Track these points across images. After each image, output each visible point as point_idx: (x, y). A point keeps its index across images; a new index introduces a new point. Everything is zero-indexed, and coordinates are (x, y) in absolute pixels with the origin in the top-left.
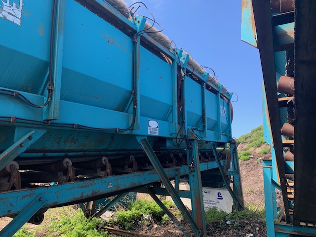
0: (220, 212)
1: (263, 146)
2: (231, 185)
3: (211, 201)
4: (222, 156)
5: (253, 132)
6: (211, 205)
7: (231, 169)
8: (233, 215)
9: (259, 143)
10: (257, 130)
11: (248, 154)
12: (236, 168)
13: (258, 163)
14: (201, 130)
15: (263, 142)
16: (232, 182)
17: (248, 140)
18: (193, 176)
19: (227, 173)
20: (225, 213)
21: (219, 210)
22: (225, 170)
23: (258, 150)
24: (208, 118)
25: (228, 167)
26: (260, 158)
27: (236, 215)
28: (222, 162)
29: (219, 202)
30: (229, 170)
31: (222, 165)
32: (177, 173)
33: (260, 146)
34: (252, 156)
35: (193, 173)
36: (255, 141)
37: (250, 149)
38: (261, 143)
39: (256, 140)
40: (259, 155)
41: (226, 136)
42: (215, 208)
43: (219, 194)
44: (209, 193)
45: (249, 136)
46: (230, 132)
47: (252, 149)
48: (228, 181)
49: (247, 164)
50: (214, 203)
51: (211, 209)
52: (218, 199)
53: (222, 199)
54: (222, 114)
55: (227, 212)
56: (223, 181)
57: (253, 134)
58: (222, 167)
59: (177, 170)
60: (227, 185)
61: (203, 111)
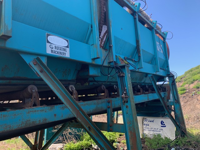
0: (164, 138)
1: (196, 83)
2: (173, 113)
3: (155, 129)
4: (162, 88)
5: (186, 73)
6: (155, 132)
7: (172, 99)
8: (177, 142)
9: (192, 80)
10: (189, 72)
11: (184, 90)
12: (176, 99)
13: (192, 95)
14: (137, 61)
15: (195, 79)
16: (173, 111)
17: (183, 79)
18: (127, 107)
19: (168, 104)
20: (169, 139)
21: (163, 137)
22: (165, 101)
23: (192, 86)
24: (143, 50)
25: (169, 98)
26: (194, 92)
27: (179, 142)
28: (162, 94)
29: (162, 130)
30: (170, 101)
31: (163, 96)
32: (110, 105)
33: (193, 83)
34: (188, 91)
35: (126, 104)
36: (189, 80)
37: (185, 86)
38: (194, 80)
39: (189, 78)
40: (193, 90)
41: (165, 70)
42: (159, 135)
43: (162, 123)
44: (153, 121)
45: (183, 76)
46: (168, 67)
47: (187, 85)
48: (170, 110)
49: (184, 97)
50: (158, 130)
51: (155, 135)
52: (162, 126)
53: (165, 126)
54: (158, 50)
55: (171, 139)
56: (164, 110)
57: (186, 75)
58: (163, 99)
59: (109, 102)
60: (168, 114)
61: (137, 42)
